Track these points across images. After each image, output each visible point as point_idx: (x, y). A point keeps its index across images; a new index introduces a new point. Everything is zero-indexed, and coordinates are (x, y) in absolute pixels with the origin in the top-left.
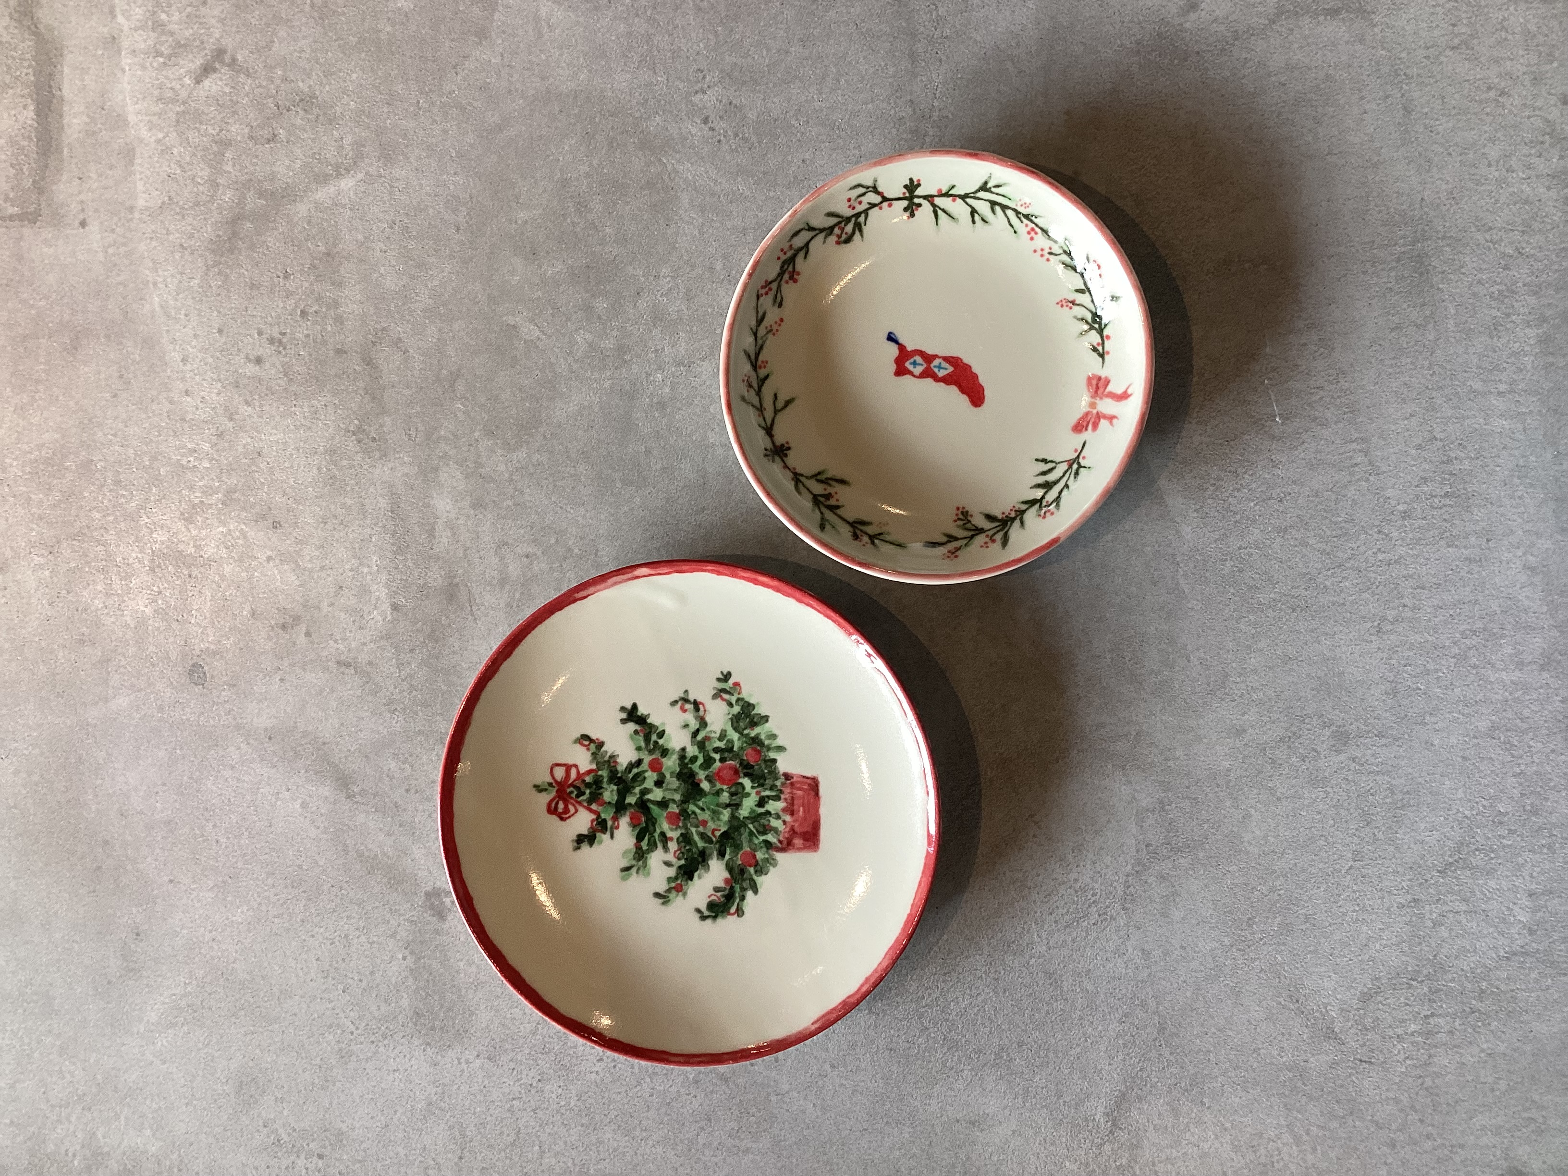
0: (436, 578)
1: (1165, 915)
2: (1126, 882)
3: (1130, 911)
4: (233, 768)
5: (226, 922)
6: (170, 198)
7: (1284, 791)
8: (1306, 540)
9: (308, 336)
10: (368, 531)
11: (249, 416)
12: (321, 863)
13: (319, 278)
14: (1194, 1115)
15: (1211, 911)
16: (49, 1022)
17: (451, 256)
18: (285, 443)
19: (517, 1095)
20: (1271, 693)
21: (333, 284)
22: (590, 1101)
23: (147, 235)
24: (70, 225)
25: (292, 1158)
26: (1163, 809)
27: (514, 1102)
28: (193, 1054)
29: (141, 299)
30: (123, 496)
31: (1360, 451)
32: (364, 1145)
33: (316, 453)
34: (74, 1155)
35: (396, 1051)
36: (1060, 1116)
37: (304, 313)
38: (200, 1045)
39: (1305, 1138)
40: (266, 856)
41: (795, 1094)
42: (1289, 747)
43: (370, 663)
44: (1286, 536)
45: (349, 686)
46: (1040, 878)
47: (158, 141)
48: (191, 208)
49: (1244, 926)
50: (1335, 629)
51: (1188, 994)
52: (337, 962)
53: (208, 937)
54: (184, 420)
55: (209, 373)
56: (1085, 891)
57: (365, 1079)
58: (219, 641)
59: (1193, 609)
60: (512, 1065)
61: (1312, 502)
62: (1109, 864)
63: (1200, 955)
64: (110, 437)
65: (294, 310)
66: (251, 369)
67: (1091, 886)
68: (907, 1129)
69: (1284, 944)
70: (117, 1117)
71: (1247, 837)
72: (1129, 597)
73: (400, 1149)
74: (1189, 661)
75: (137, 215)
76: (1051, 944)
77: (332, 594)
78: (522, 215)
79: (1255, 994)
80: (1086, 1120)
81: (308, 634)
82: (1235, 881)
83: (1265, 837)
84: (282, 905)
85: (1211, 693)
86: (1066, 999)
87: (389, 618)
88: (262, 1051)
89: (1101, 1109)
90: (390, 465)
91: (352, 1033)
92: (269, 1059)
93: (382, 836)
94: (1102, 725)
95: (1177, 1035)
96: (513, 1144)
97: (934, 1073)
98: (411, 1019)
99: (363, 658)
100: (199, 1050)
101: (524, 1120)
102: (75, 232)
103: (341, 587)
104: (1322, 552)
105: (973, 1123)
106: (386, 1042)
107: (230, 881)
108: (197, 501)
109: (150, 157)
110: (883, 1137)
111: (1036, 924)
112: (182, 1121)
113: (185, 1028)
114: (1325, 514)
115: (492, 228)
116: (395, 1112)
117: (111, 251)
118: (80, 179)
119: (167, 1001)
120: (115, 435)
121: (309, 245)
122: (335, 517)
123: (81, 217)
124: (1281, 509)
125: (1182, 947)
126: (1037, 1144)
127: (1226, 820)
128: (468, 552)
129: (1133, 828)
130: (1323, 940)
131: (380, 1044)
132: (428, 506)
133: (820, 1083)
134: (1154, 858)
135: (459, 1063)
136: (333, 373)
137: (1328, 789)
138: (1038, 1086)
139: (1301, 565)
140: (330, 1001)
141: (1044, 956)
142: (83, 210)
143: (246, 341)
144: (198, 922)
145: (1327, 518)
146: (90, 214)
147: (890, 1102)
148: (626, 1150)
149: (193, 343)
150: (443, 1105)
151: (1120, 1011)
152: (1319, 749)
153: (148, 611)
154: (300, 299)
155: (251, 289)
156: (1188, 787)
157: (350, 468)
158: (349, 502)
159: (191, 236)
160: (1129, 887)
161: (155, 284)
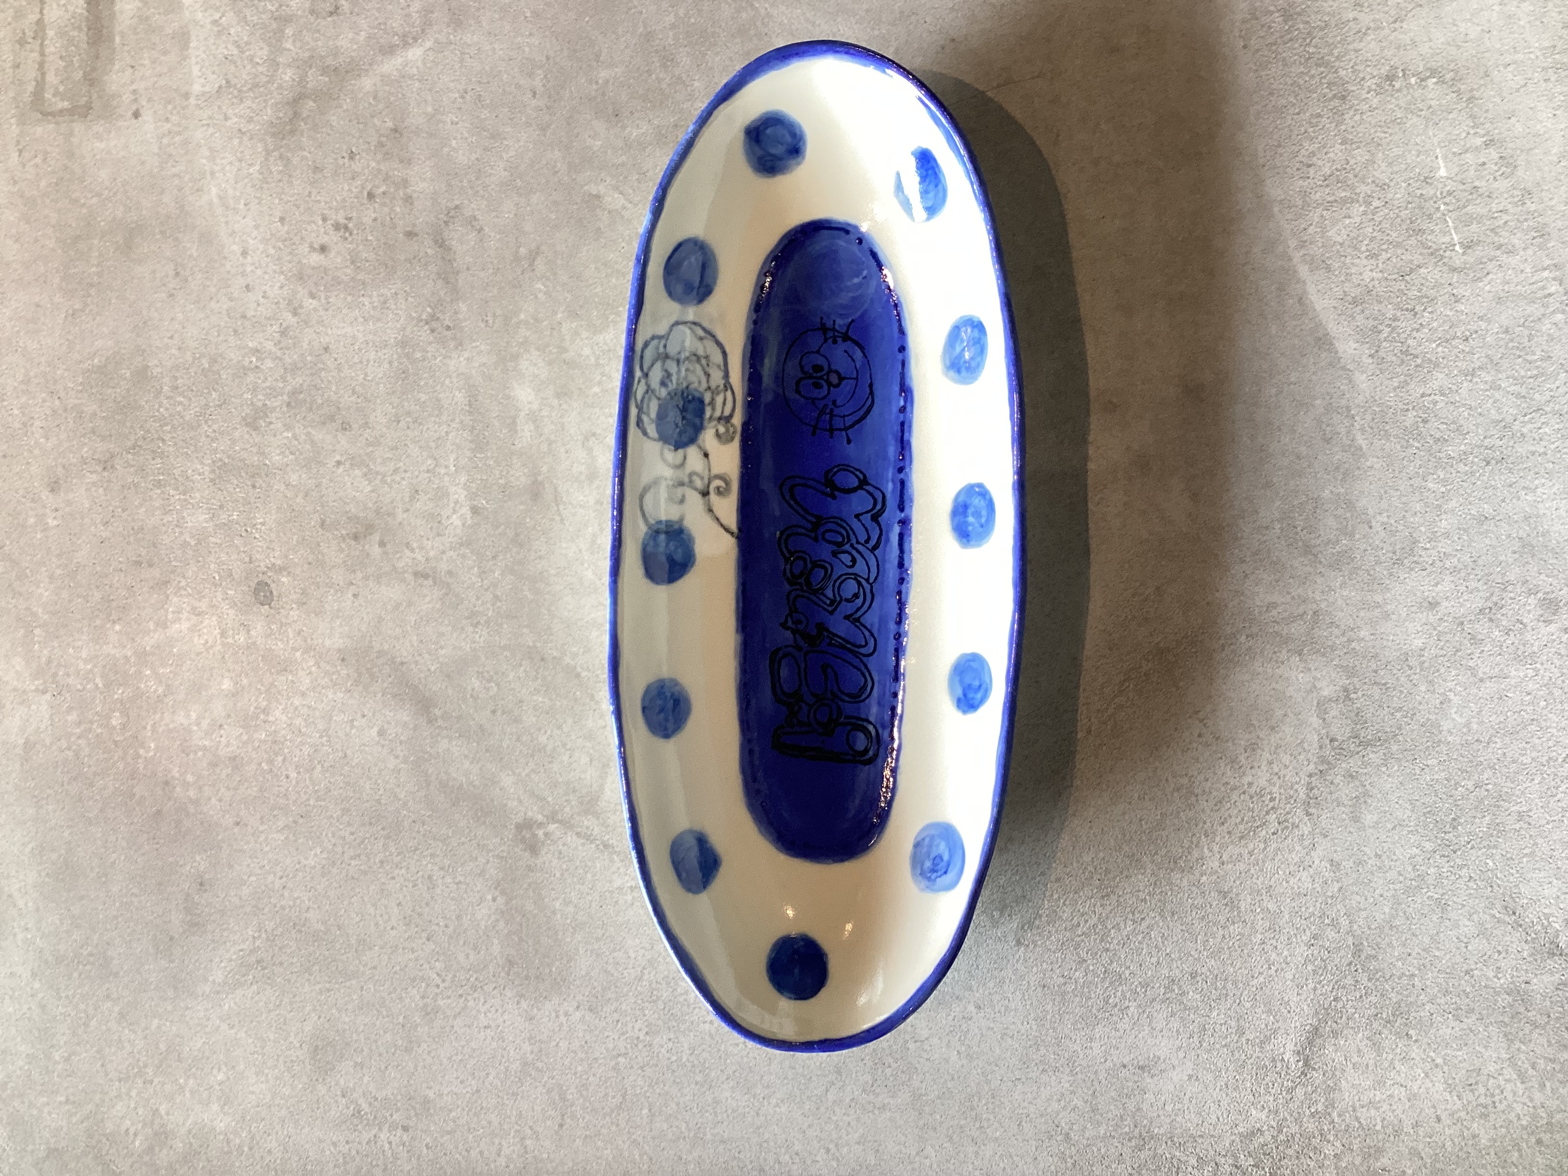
0: (520, 477)
1: (1356, 819)
2: (1309, 783)
3: (1315, 817)
4: (303, 694)
5: (298, 866)
6: (228, 82)
7: (1487, 670)
8: (1499, 382)
9: (375, 220)
10: (445, 428)
11: (315, 310)
12: (402, 796)
13: (387, 156)
14: (1398, 1051)
15: (1408, 813)
16: (107, 985)
17: (528, 124)
18: (354, 337)
19: (623, 1051)
20: (1466, 558)
21: (401, 161)
22: (704, 1054)
23: (204, 122)
24: (121, 116)
25: (374, 1132)
26: (1347, 697)
27: (620, 1059)
28: (264, 1016)
29: (198, 190)
30: (180, 403)
31: (1554, 279)
32: (453, 1114)
33: (386, 345)
34: (135, 1135)
35: (487, 1006)
36: (1243, 1057)
37: (371, 196)
38: (271, 1006)
39: (1531, 1072)
40: (341, 791)
41: (936, 1041)
42: (1491, 620)
43: (450, 573)
44: (1475, 380)
45: (428, 599)
46: (1209, 784)
47: (215, 22)
48: (250, 89)
49: (1447, 829)
50: (1537, 482)
51: (1387, 910)
52: (421, 907)
53: (278, 884)
54: (244, 317)
55: (271, 264)
56: (1262, 796)
57: (453, 1038)
58: (286, 557)
59: (1372, 467)
60: (616, 1016)
61: (1503, 339)
62: (1287, 763)
63: (1398, 863)
64: (166, 340)
65: (361, 192)
66: (316, 258)
67: (1268, 790)
68: (1066, 1078)
69: (1495, 847)
70: (182, 1089)
71: (1446, 725)
72: (1298, 457)
73: (492, 1117)
74: (1371, 527)
75: (192, 101)
76: (1225, 858)
77: (407, 500)
78: (603, 74)
79: (1463, 906)
80: (1274, 1060)
81: (382, 544)
82: (1436, 777)
83: (1468, 725)
84: (359, 845)
85: (1399, 562)
86: (1245, 921)
87: (469, 522)
88: (339, 1011)
89: (1290, 1046)
90: (466, 355)
91: (438, 986)
92: (347, 1020)
93: (467, 764)
94: (1272, 606)
95: (1375, 957)
96: (619, 1107)
97: (1094, 1010)
98: (503, 969)
99: (443, 566)
100: (270, 1011)
101: (632, 1078)
102: (126, 124)
103: (417, 491)
104: (1518, 396)
105: (1142, 1068)
106: (476, 995)
107: (301, 821)
108: (260, 404)
109: (206, 39)
110: (1039, 1087)
111: (1206, 835)
112: (253, 1093)
113: (255, 987)
114: (1518, 353)
115: (571, 92)
116: (488, 1074)
117: (165, 141)
118: (133, 67)
119: (234, 957)
120: (171, 337)
121: (376, 120)
122: (409, 413)
123: (134, 108)
124: (1467, 349)
125: (1376, 855)
126: (1217, 1089)
127: (1421, 707)
128: (554, 445)
129: (1315, 721)
130: (1540, 841)
131: (469, 998)
132: (508, 397)
133: (964, 1027)
134: (1340, 754)
135: (557, 1016)
136: (402, 258)
137: (1538, 666)
138: (1215, 1023)
139: (1493, 412)
140: (413, 951)
141: (1217, 872)
142: (136, 100)
143: (309, 229)
144: (267, 867)
145: (1520, 357)
146: (144, 103)
147: (1045, 1047)
148: (747, 1110)
149: (254, 235)
150: (539, 1065)
151: (1308, 933)
152: (1525, 621)
153: (210, 526)
154: (367, 180)
155: (314, 172)
156: (1376, 672)
157: (424, 360)
158: (423, 397)
159: (250, 120)
160: (1312, 789)
161: (212, 173)
